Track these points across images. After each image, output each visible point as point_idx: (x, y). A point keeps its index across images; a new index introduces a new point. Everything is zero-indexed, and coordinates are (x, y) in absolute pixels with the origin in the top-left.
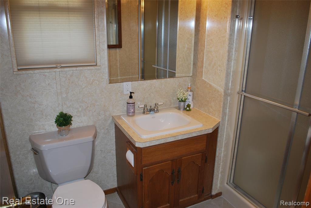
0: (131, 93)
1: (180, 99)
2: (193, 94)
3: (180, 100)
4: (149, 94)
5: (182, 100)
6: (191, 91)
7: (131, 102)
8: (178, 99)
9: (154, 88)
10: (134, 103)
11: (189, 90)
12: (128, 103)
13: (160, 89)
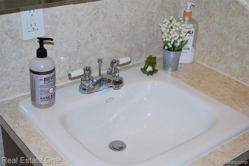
0: (41, 41)
1: (169, 44)
2: (197, 30)
3: (170, 46)
4: (92, 36)
5: (173, 46)
6: (191, 21)
7: (42, 67)
8: (166, 44)
9: (104, 17)
10: (53, 70)
11: (187, 19)
12: (32, 71)
13: (118, 18)
